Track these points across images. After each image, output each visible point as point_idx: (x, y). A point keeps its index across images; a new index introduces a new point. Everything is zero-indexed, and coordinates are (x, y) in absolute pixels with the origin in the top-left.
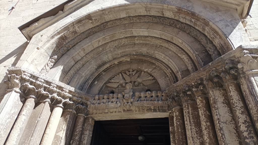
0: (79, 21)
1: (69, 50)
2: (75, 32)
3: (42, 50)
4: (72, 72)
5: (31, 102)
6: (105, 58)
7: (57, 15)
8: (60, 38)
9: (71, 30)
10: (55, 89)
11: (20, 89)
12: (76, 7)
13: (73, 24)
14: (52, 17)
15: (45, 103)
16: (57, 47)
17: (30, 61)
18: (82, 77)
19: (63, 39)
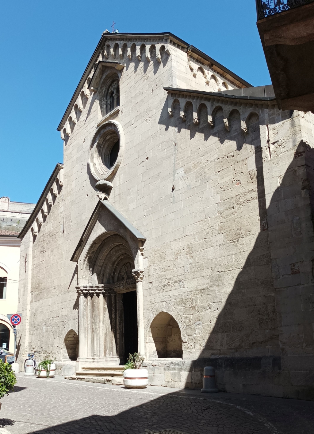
0: (91, 247)
1: (95, 262)
2: (93, 252)
3: (84, 269)
4: (102, 273)
5: (89, 297)
6: (114, 259)
7: (82, 245)
8: (88, 260)
9: (91, 253)
10: (95, 289)
11: (83, 294)
12: (87, 237)
13: (90, 249)
14: (80, 247)
15: (94, 296)
16: (89, 263)
17: (82, 278)
18: (107, 274)
19: (90, 258)
